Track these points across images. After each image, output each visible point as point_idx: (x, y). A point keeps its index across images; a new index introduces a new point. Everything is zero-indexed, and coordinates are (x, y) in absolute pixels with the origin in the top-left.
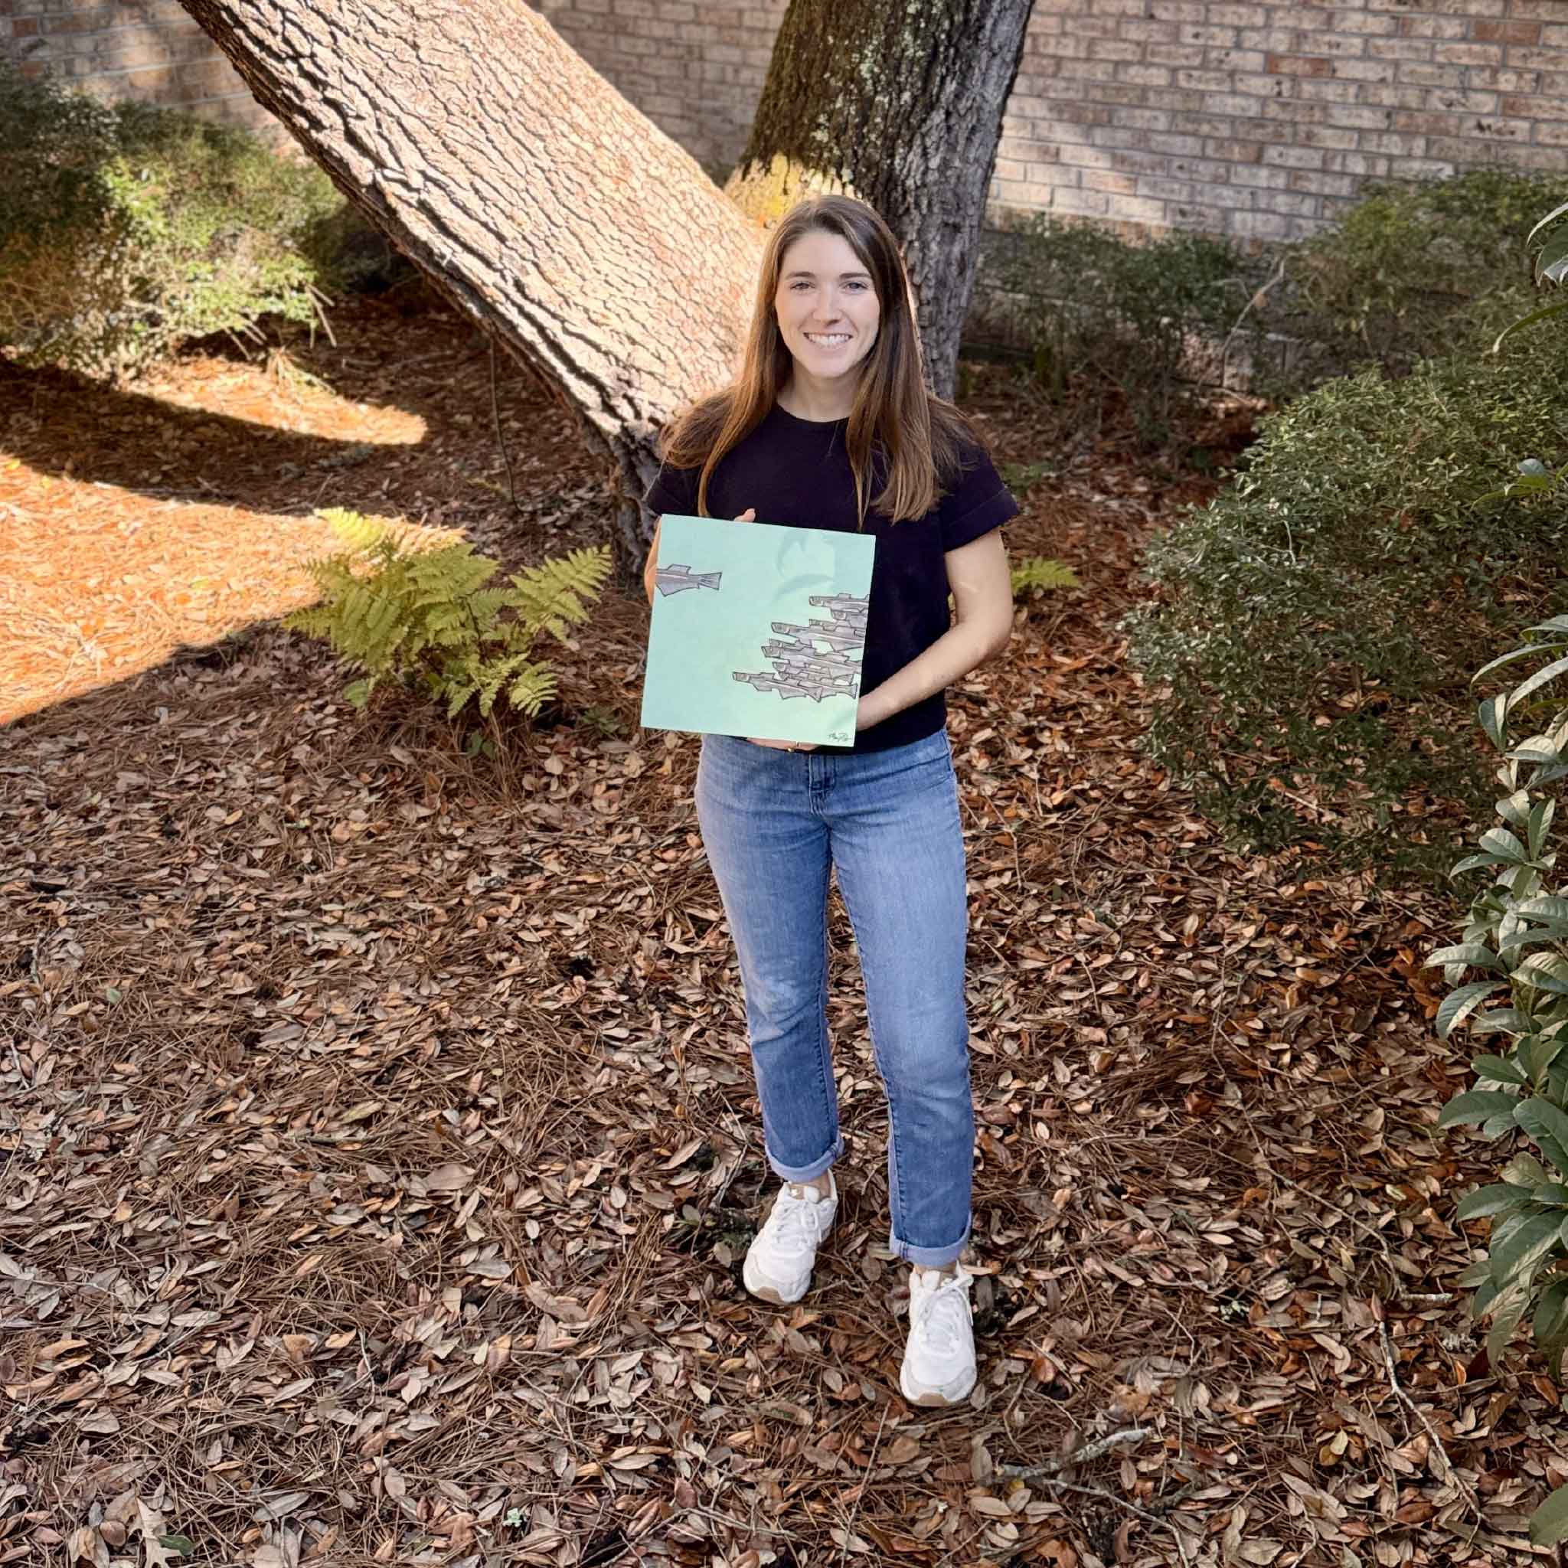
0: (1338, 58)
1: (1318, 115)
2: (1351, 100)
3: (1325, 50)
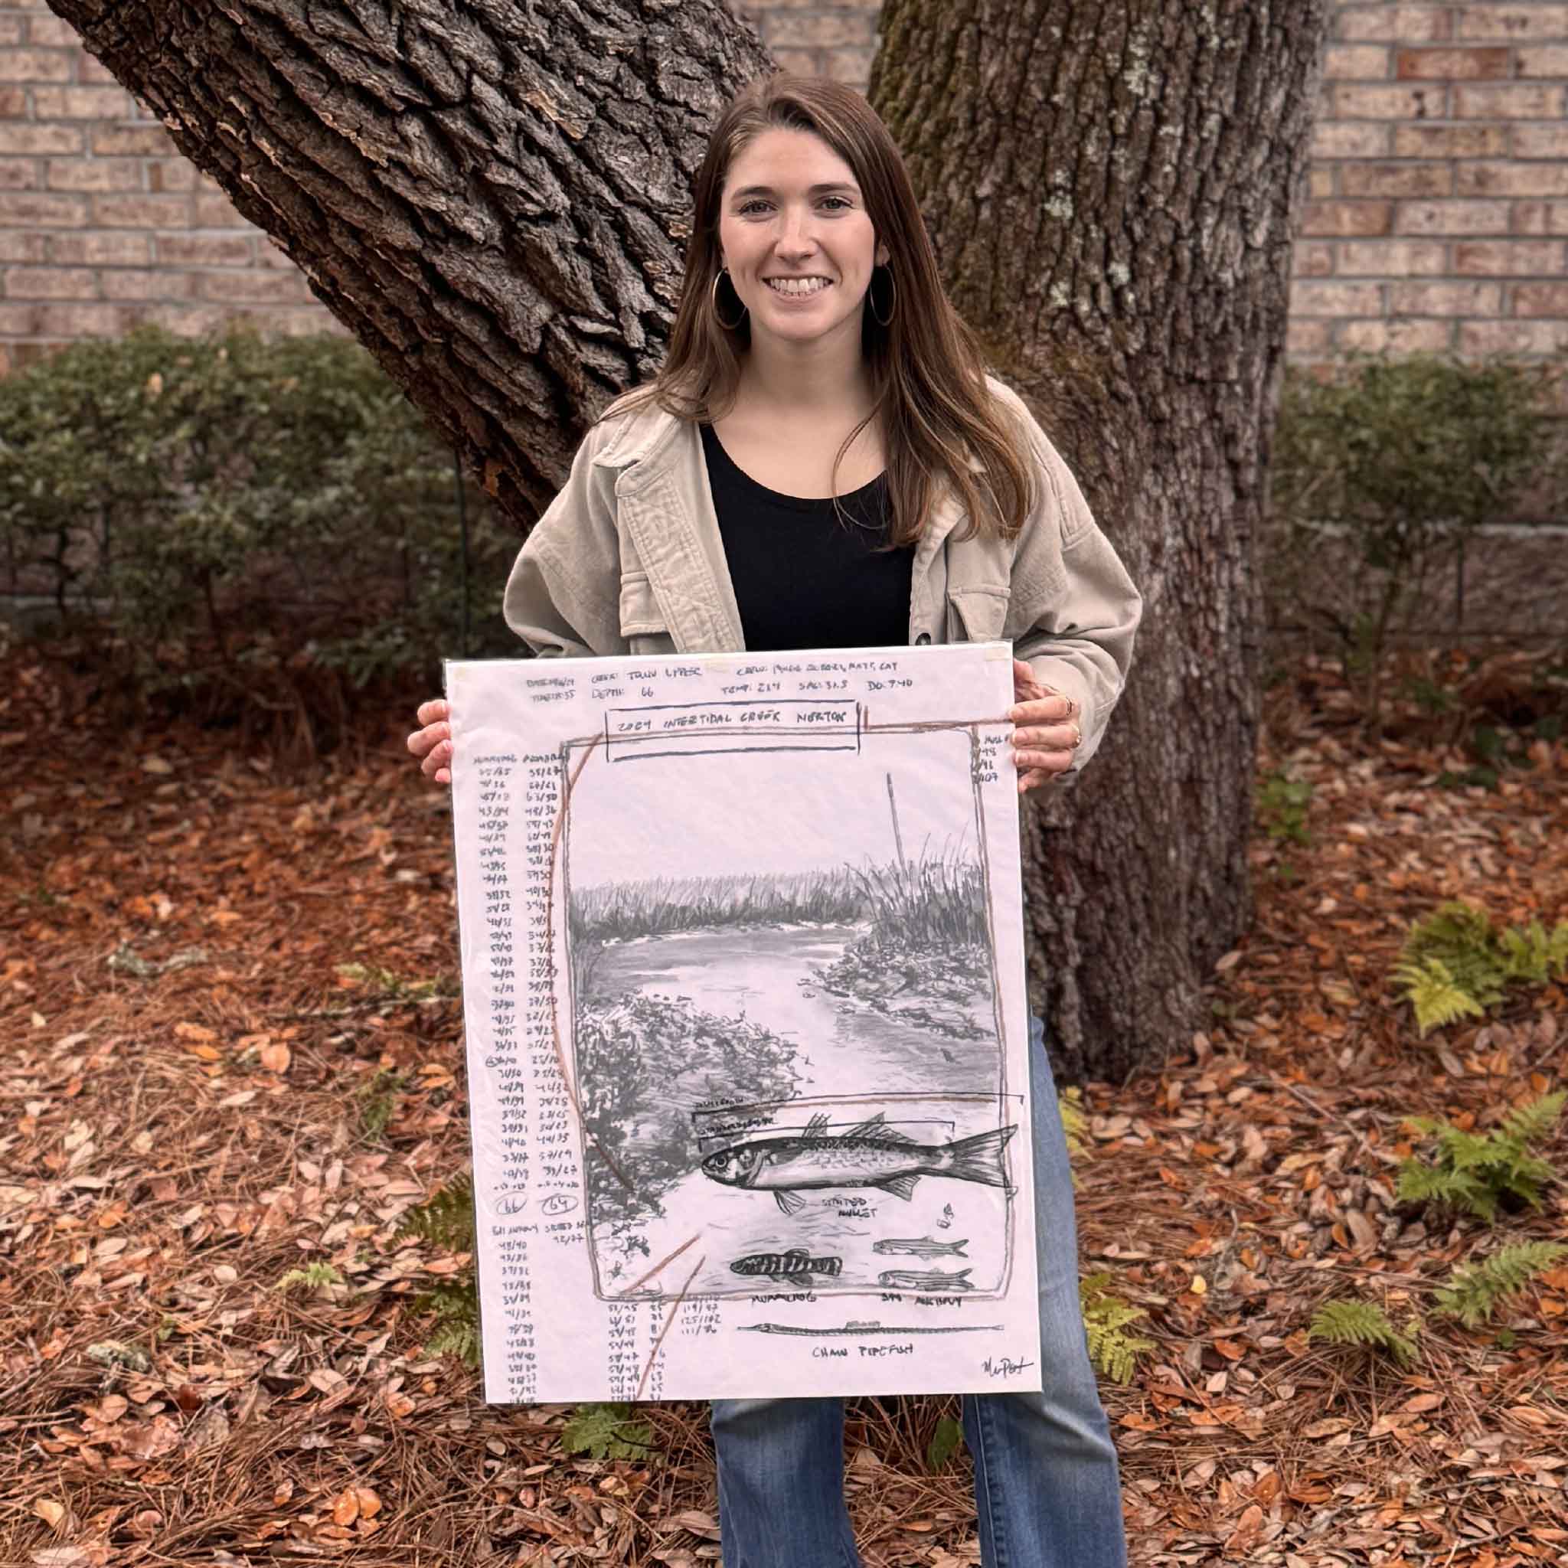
0: (1524, 43)
1: (1494, 144)
2: (1554, 111)
3: (1500, 32)
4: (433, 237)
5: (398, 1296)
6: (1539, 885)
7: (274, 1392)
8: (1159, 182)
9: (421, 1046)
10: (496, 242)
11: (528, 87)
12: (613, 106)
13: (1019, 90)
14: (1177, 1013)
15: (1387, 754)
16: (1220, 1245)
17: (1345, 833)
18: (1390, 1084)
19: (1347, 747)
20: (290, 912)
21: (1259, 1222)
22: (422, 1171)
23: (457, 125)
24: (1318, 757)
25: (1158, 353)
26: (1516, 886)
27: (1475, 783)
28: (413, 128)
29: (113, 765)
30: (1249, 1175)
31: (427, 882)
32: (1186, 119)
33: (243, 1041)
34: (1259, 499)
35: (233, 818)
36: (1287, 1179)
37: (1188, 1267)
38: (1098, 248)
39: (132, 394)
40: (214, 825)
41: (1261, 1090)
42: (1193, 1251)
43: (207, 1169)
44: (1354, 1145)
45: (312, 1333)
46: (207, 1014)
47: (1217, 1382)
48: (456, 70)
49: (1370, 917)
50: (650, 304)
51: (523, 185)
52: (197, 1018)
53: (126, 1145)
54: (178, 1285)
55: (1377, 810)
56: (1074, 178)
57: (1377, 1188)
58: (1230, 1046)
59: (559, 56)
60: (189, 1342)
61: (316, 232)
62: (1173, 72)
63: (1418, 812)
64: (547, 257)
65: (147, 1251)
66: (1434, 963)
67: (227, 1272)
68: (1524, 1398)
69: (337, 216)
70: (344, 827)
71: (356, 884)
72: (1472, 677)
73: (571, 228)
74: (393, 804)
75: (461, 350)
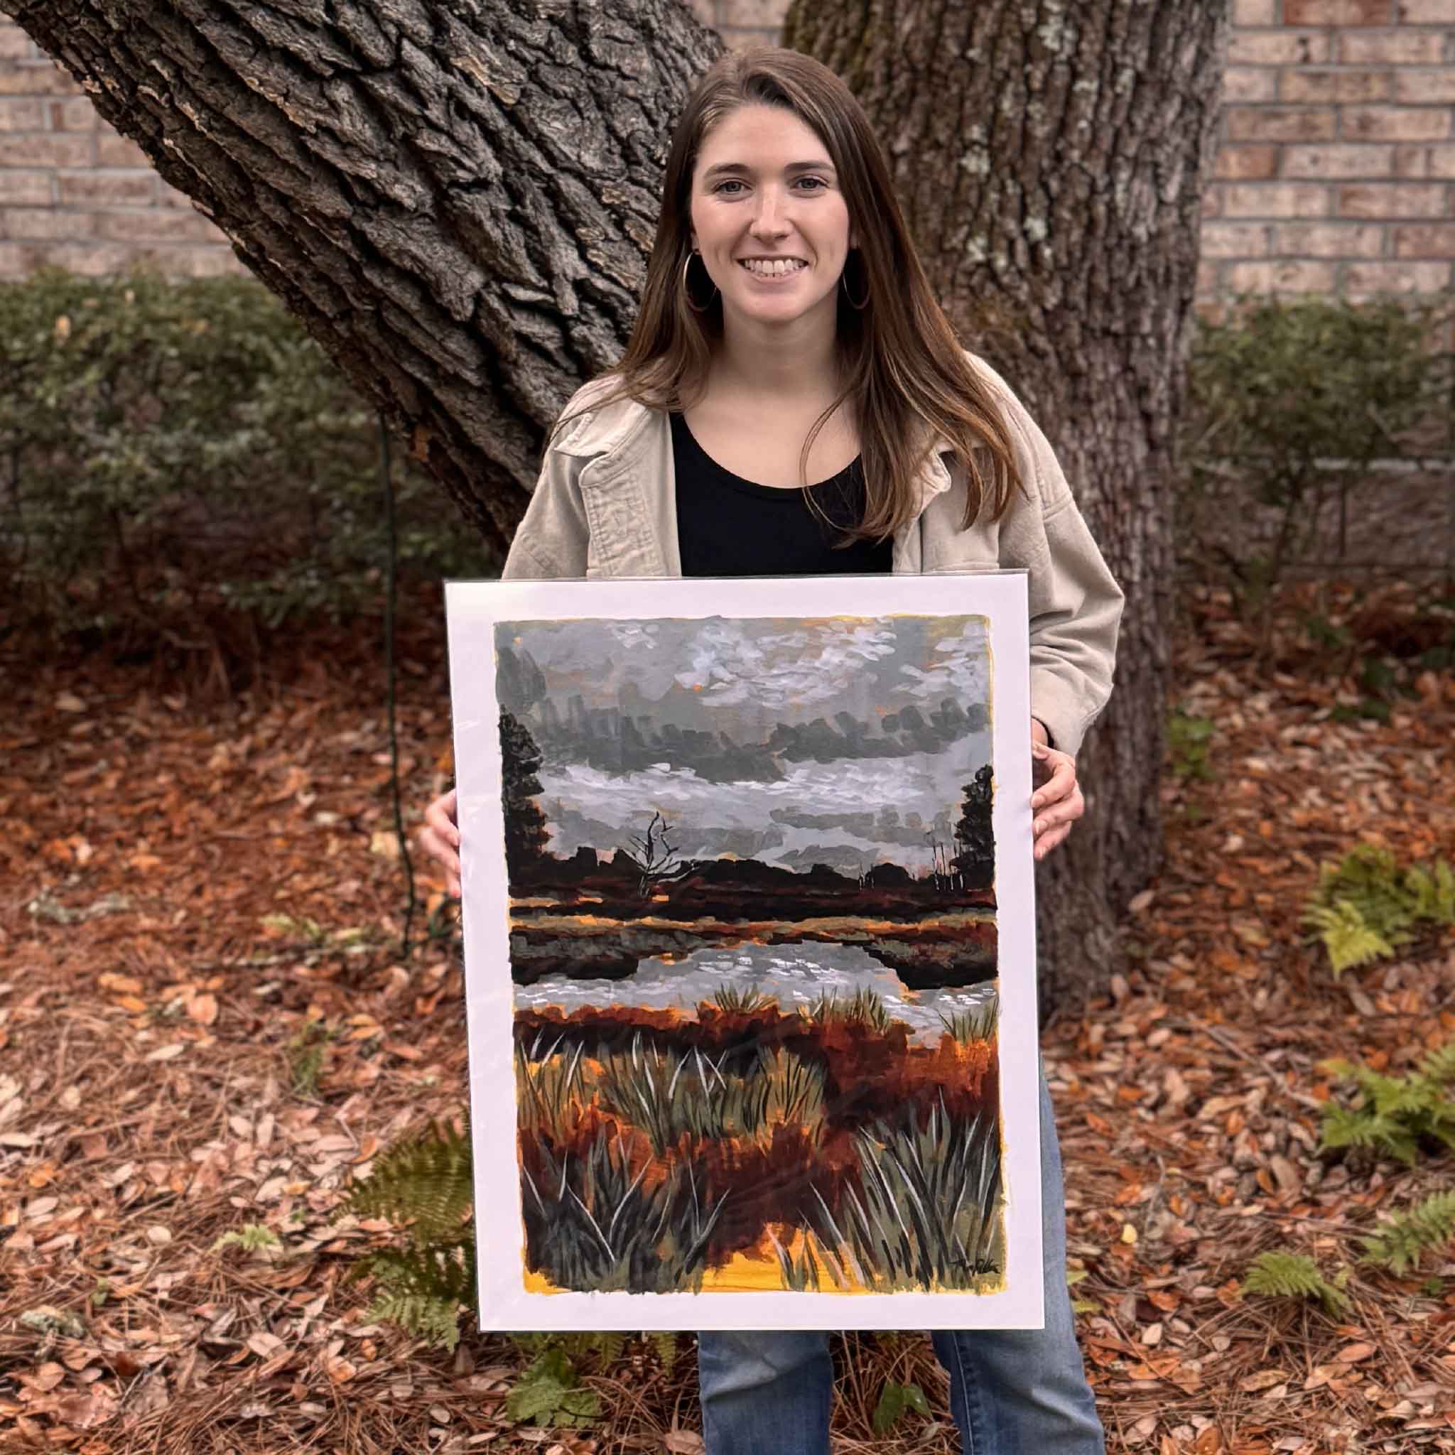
1: (1377, 88)
2: (1435, 57)
4: (363, 204)
5: (334, 1256)
6: (1436, 819)
7: (212, 1357)
8: (1075, 138)
9: (350, 998)
10: (427, 210)
11: (460, 53)
12: (545, 70)
13: (934, 46)
14: (1095, 957)
15: (1281, 687)
16: (1147, 1193)
17: (1246, 768)
18: (1304, 1023)
19: (1242, 680)
20: (210, 856)
21: (1185, 1168)
22: (354, 1125)
23: (387, 90)
24: (1214, 691)
25: (1074, 308)
26: (1413, 820)
27: (1368, 716)
28: (342, 93)
29: (28, 703)
30: (1173, 1119)
31: (346, 825)
32: (1100, 75)
33: (169, 992)
34: (1170, 450)
35: (149, 758)
36: (1211, 1122)
37: (1119, 1216)
38: (1015, 204)
39: (41, 337)
40: (130, 765)
41: (1179, 1031)
42: (1122, 1198)
43: (136, 1125)
44: (1272, 1088)
45: (249, 1295)
46: (132, 964)
47: (1152, 1334)
48: (386, 35)
49: (1276, 855)
50: (583, 271)
51: (455, 151)
52: (121, 968)
53: (54, 1101)
54: (111, 1248)
55: (1275, 744)
56: (990, 134)
57: (1298, 1132)
58: (1148, 988)
59: (489, 20)
60: (125, 1307)
61: (242, 198)
62: (1088, 27)
63: (1315, 746)
64: (479, 224)
65: (78, 1211)
66: (1346, 906)
67: (160, 1234)
69: (264, 183)
70: (262, 766)
71: (276, 827)
72: (1358, 608)
73: (504, 196)
74: (309, 743)
75: (391, 318)
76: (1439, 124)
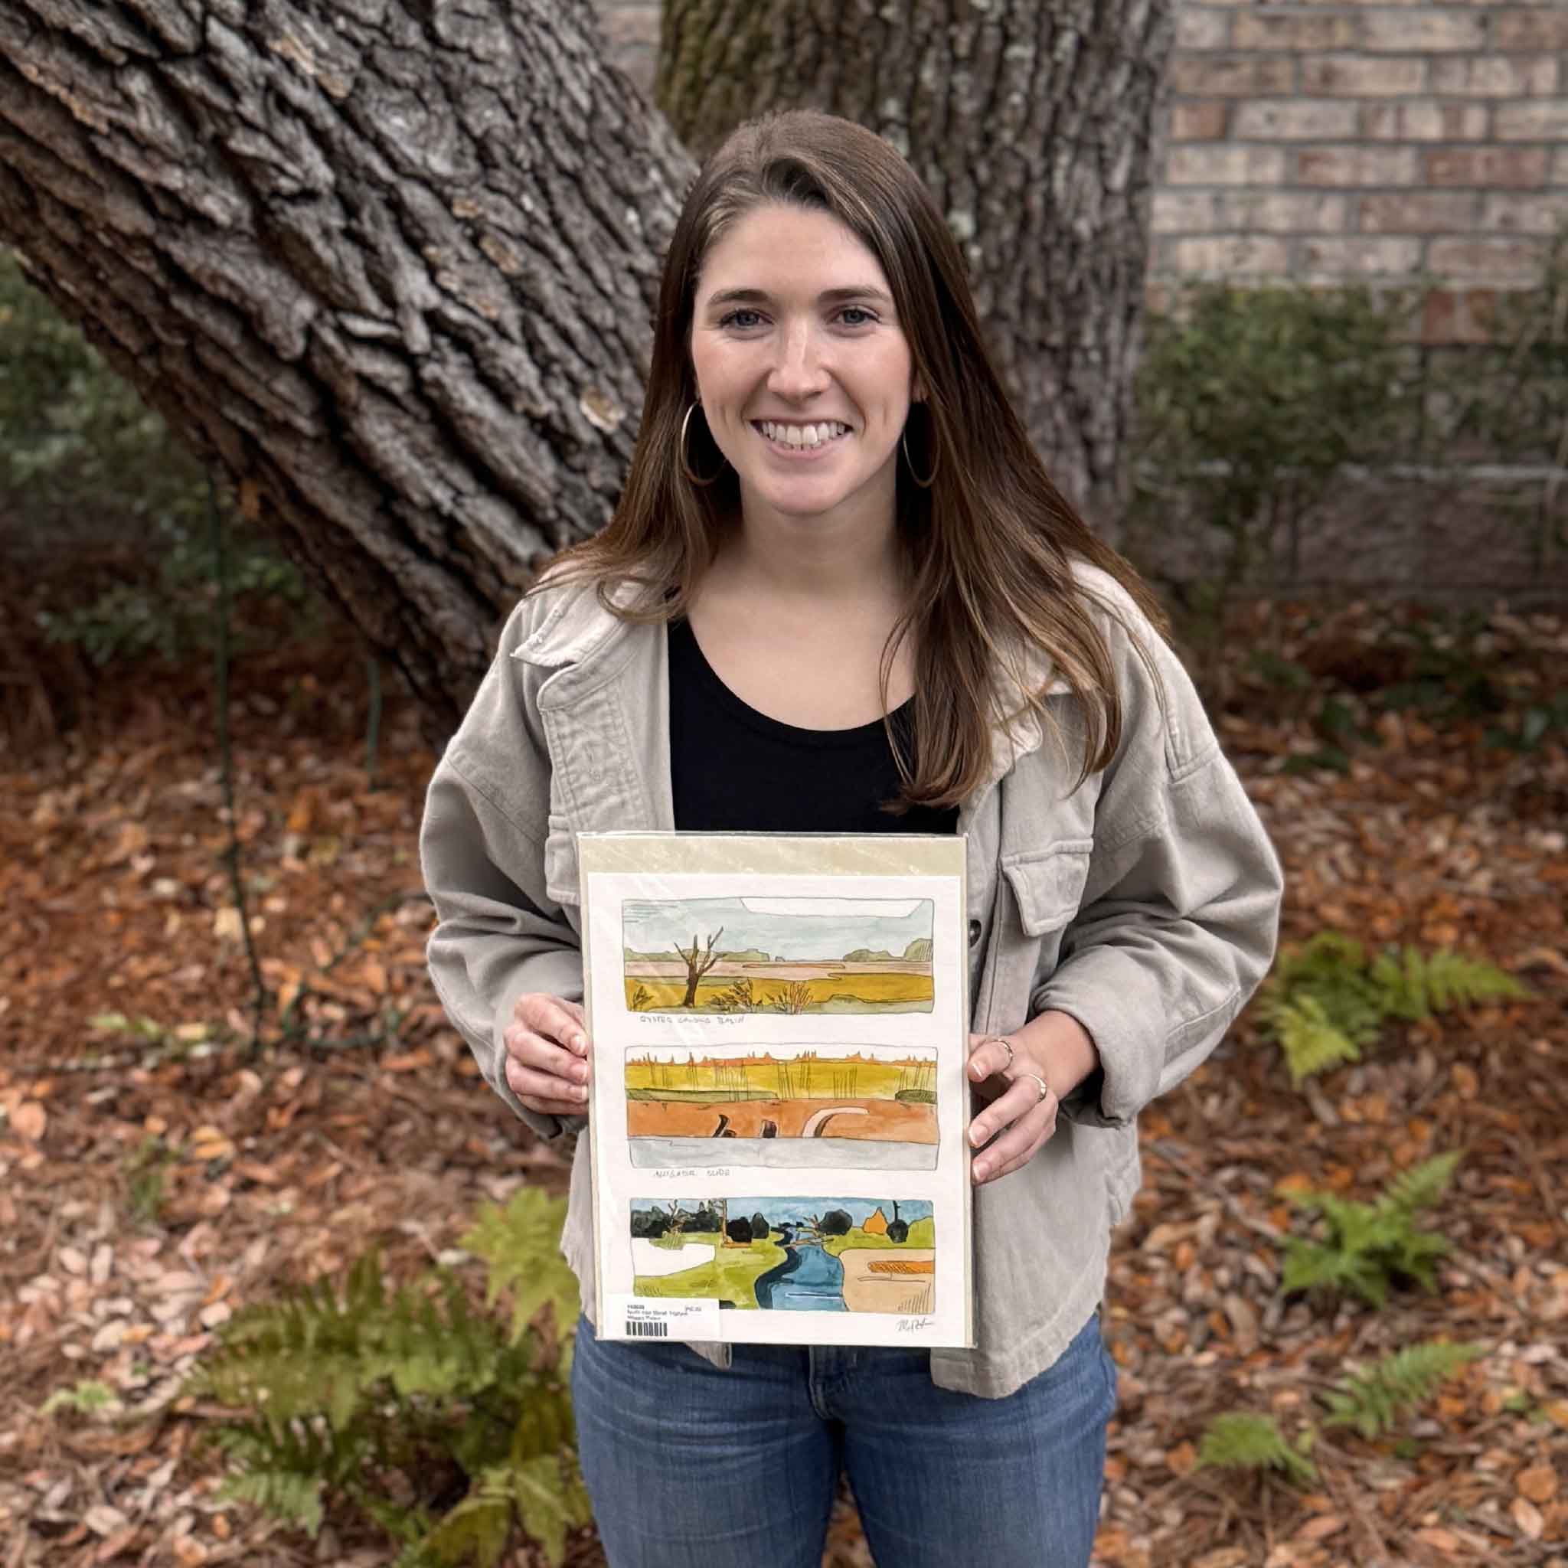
1: (1343, 34)
4: (167, 219)
5: (182, 1416)
7: (45, 1536)
8: (1007, 115)
9: (193, 1107)
10: (246, 225)
11: (278, 33)
12: (382, 55)
18: (1260, 1136)
21: (1131, 1309)
22: (202, 1260)
23: (191, 80)
25: (1006, 318)
27: (1325, 767)
28: (138, 84)
31: (188, 897)
32: (1037, 38)
36: (1159, 1255)
44: (1226, 1214)
45: (86, 1462)
48: (188, 13)
50: (434, 299)
51: (275, 155)
56: (909, 110)
57: (1255, 1265)
61: (24, 210)
64: (307, 244)
66: (1307, 1002)
68: (1431, 1518)
69: (48, 192)
70: (92, 821)
71: (109, 897)
72: (1313, 635)
73: (336, 208)
74: (144, 795)
75: (208, 355)
76: (1411, 77)
